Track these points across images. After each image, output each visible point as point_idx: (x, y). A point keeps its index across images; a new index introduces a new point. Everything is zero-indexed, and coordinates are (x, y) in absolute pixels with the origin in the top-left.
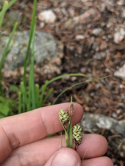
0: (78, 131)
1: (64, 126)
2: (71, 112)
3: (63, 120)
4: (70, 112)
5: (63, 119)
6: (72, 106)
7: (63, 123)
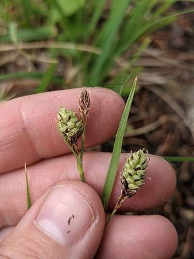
0: (139, 169)
1: (71, 145)
2: (85, 113)
3: (67, 134)
4: (83, 113)
5: (67, 131)
6: (85, 96)
7: (70, 139)
